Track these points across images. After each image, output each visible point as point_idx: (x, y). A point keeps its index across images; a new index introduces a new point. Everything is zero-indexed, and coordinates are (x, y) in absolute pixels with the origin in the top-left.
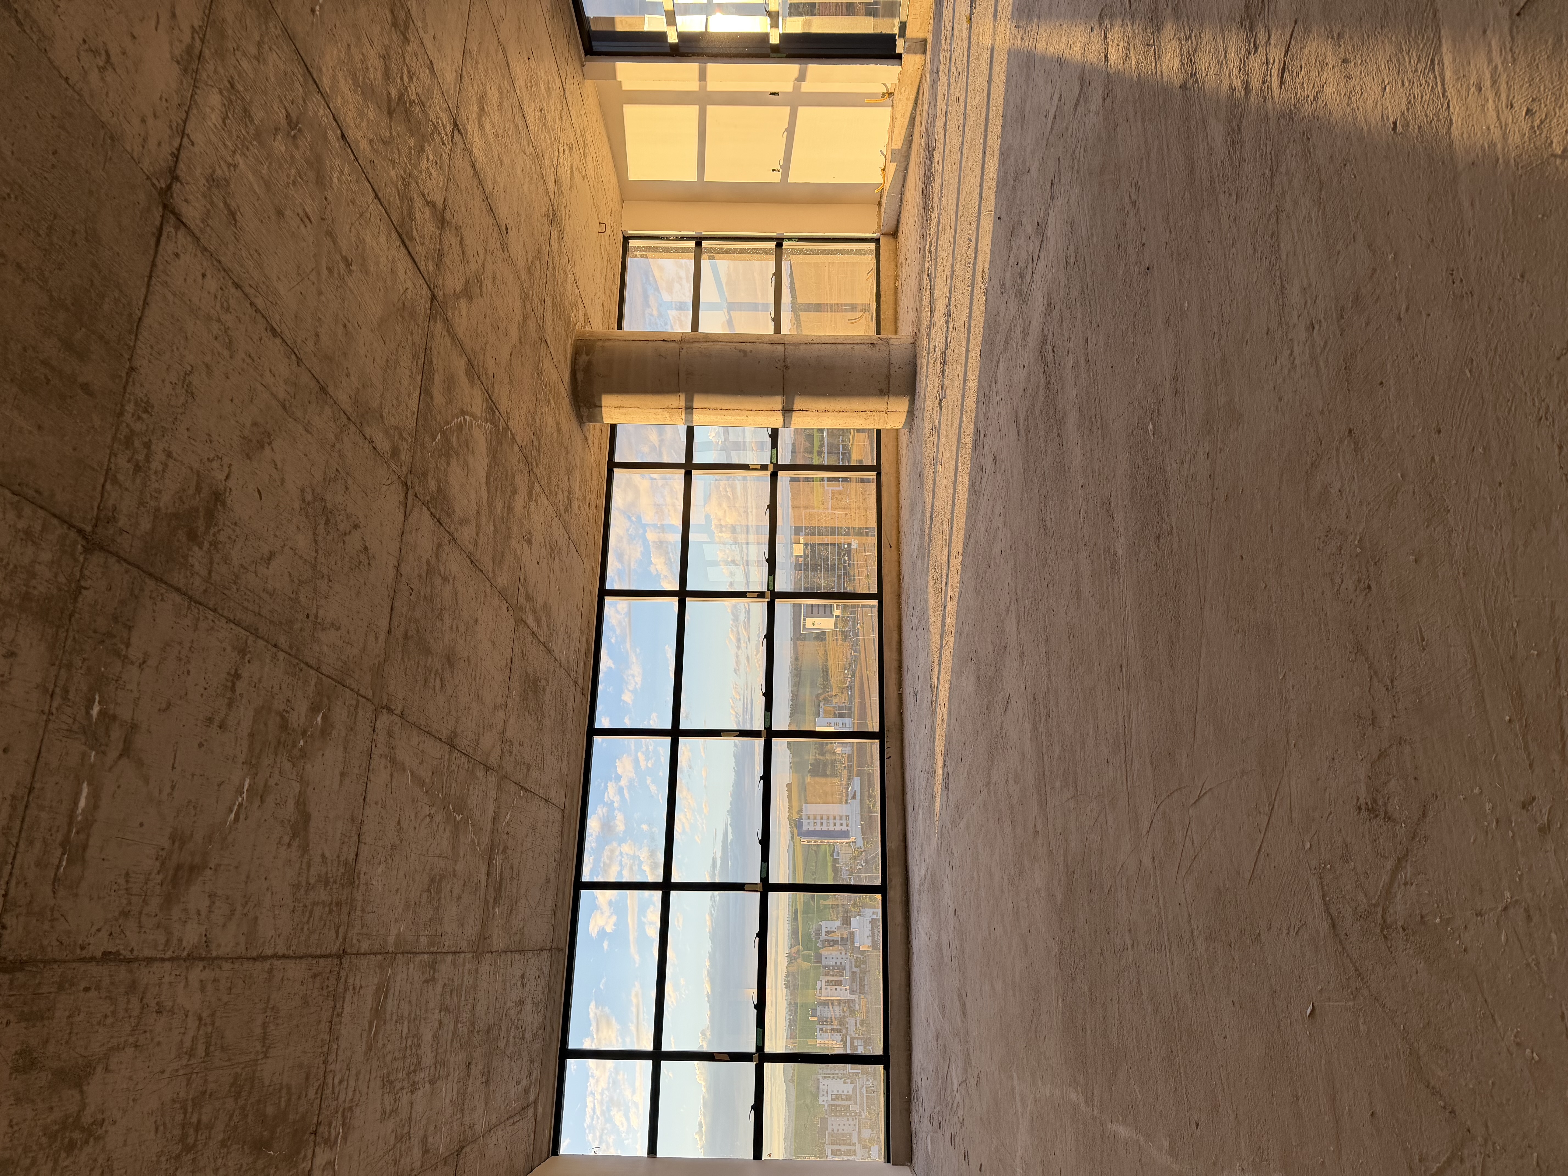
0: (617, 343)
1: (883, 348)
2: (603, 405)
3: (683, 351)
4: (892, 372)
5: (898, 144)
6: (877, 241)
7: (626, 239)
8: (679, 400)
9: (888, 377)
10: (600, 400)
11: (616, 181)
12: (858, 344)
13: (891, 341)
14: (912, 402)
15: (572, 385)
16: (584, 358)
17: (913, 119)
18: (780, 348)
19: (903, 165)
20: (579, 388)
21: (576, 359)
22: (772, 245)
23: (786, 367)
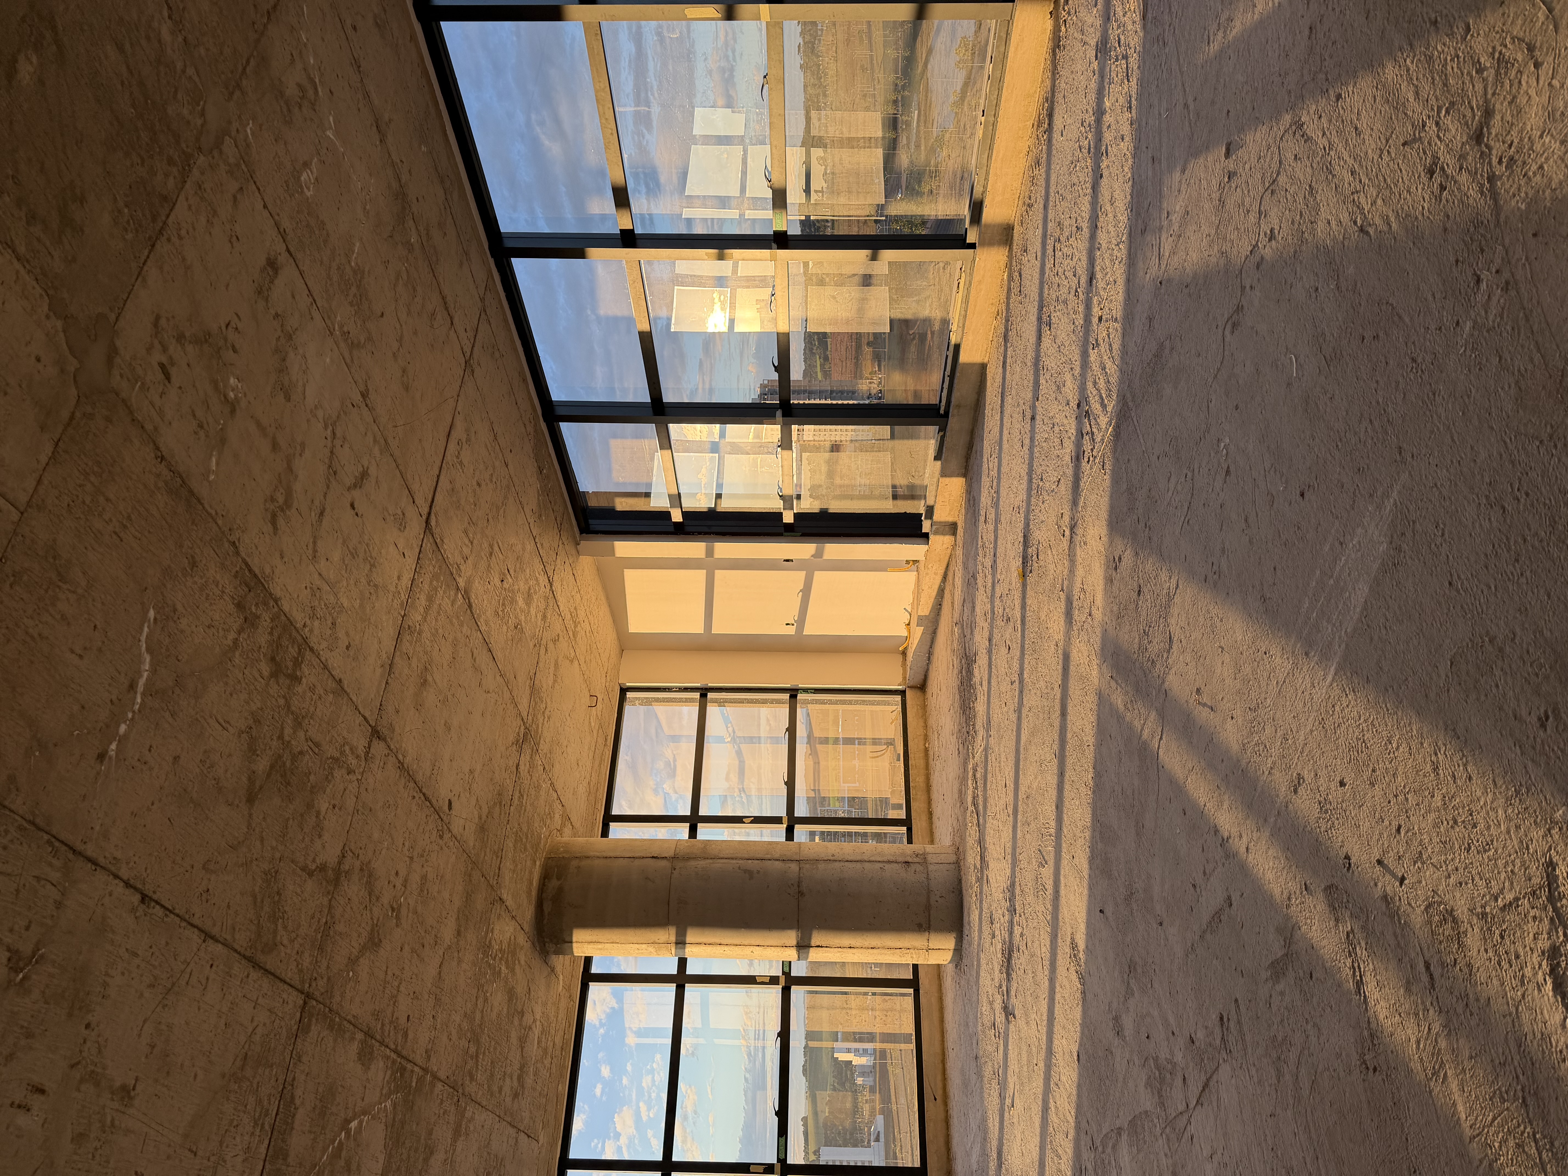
0: (597, 862)
1: (919, 868)
2: (574, 939)
3: (676, 872)
4: (932, 902)
5: (925, 609)
6: (902, 693)
7: (624, 691)
8: (668, 935)
9: (928, 907)
10: (571, 935)
11: (615, 635)
12: (889, 862)
13: (929, 857)
14: (960, 940)
15: (536, 918)
16: (554, 883)
17: (941, 592)
18: (794, 867)
19: (931, 630)
20: (545, 922)
21: (544, 885)
22: (786, 696)
23: (801, 893)
